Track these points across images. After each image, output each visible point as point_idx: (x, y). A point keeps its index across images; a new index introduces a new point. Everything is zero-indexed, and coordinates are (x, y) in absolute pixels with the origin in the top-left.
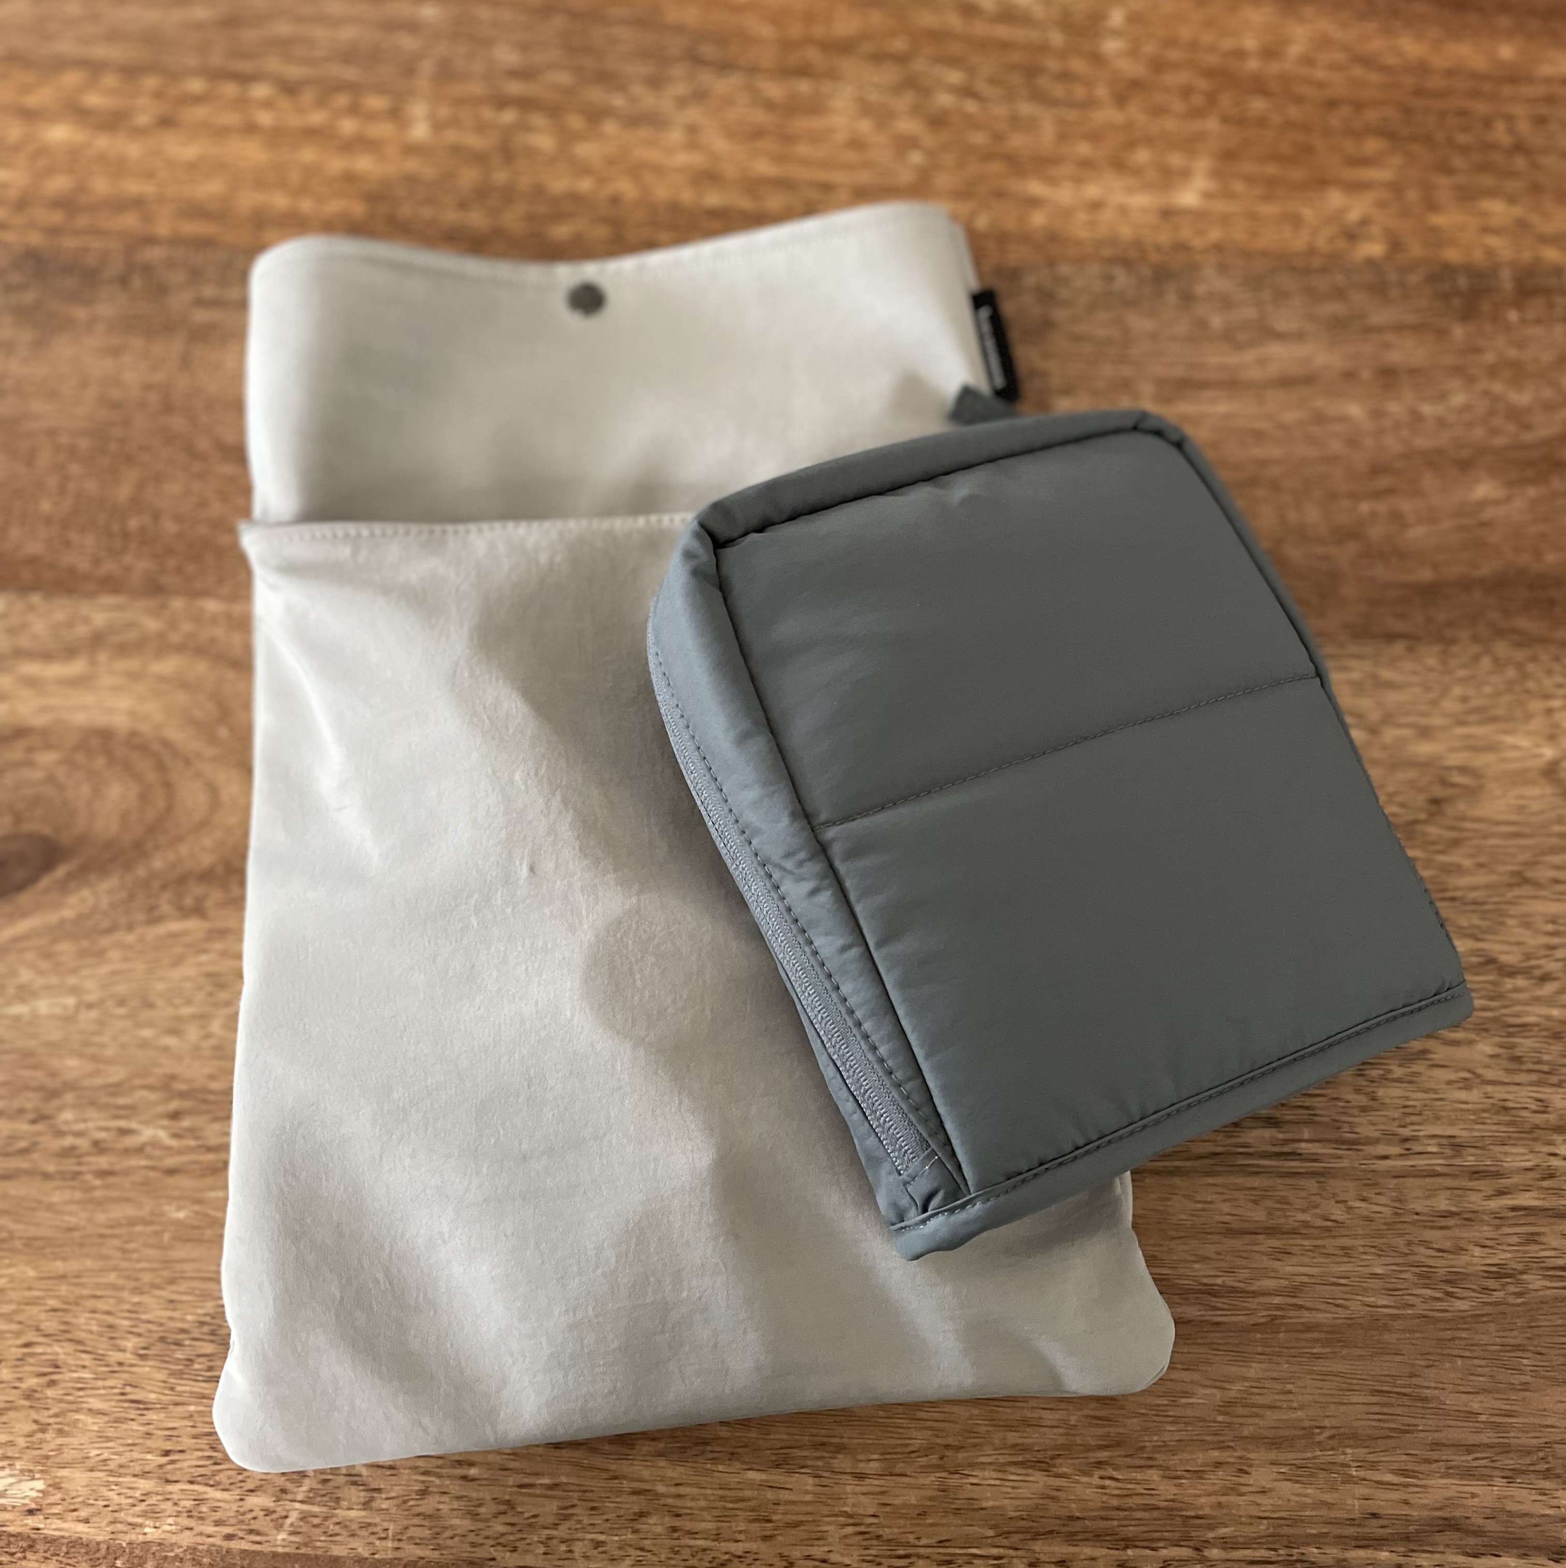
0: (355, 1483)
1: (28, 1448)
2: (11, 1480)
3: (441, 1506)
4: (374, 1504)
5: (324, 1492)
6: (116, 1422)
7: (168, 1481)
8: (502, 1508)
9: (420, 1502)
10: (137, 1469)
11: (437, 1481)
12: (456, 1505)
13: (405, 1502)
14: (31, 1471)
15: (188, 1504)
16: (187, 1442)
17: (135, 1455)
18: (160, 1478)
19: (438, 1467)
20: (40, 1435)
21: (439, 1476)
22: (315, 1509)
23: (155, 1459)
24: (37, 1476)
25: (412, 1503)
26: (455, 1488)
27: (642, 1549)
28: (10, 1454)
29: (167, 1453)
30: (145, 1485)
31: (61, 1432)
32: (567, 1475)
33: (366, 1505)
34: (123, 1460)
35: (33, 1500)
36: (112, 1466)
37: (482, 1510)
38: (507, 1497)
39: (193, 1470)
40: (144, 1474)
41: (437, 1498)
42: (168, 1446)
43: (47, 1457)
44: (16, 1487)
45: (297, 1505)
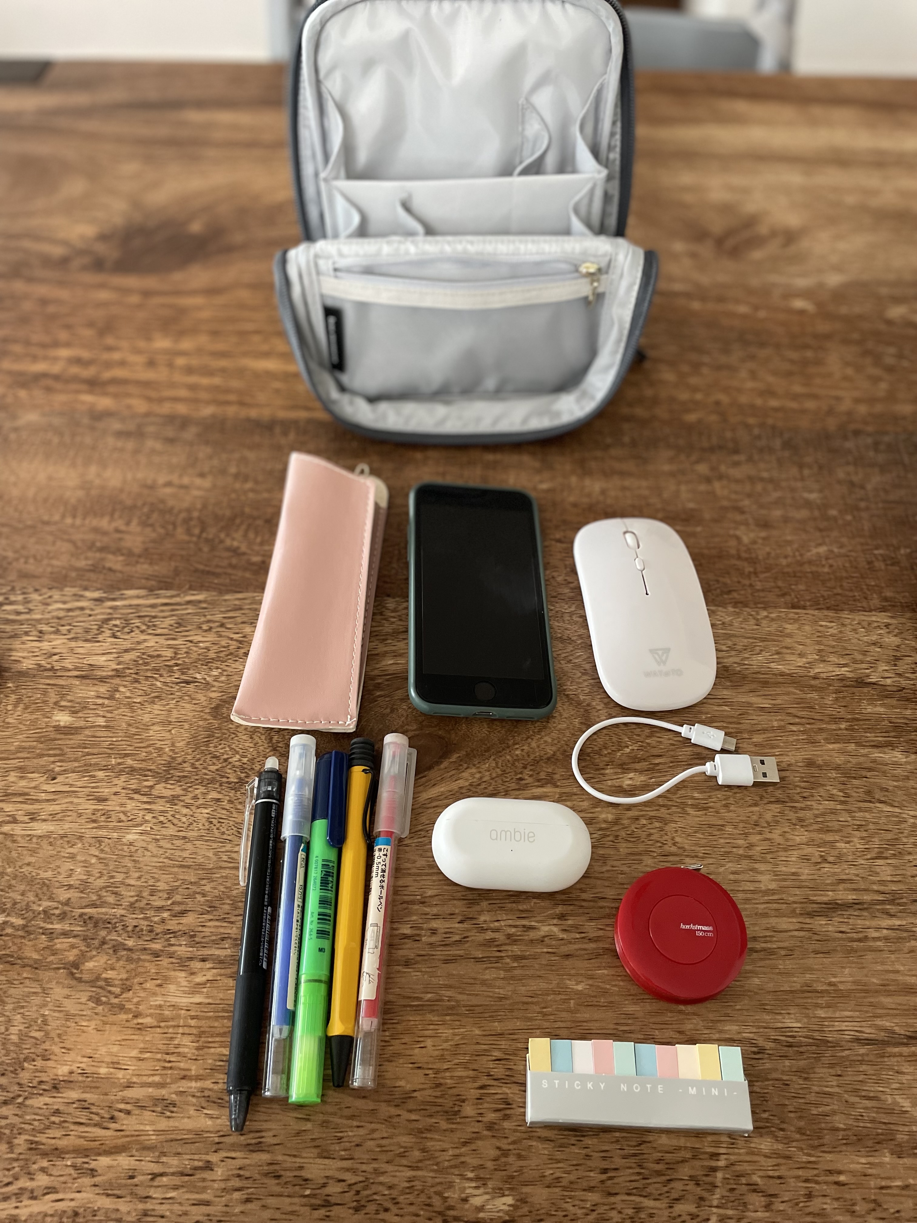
0: (755, 1191)
1: (496, 1170)
2: (487, 1197)
3: (825, 1206)
4: (774, 1207)
5: (732, 1199)
6: (561, 1147)
7: (610, 1194)
8: (872, 1206)
9: (808, 1204)
10: (585, 1184)
11: (817, 1187)
12: (836, 1205)
13: (797, 1204)
14: (501, 1189)
15: (630, 1212)
16: (618, 1162)
17: (581, 1173)
18: (603, 1191)
19: (815, 1176)
20: (503, 1160)
21: (817, 1183)
22: (730, 1212)
23: (596, 1177)
24: (507, 1193)
25: (801, 1205)
26: (832, 1190)
28: (482, 1176)
29: (605, 1171)
30: (594, 1197)
31: (520, 1157)
32: (913, 1178)
33: (768, 1207)
34: (572, 1177)
35: (507, 1213)
36: (564, 1182)
37: (857, 1208)
38: (873, 1197)
39: (628, 1184)
40: (591, 1189)
41: (821, 1199)
42: (605, 1165)
43: (513, 1177)
44: (491, 1202)
45: (715, 1210)
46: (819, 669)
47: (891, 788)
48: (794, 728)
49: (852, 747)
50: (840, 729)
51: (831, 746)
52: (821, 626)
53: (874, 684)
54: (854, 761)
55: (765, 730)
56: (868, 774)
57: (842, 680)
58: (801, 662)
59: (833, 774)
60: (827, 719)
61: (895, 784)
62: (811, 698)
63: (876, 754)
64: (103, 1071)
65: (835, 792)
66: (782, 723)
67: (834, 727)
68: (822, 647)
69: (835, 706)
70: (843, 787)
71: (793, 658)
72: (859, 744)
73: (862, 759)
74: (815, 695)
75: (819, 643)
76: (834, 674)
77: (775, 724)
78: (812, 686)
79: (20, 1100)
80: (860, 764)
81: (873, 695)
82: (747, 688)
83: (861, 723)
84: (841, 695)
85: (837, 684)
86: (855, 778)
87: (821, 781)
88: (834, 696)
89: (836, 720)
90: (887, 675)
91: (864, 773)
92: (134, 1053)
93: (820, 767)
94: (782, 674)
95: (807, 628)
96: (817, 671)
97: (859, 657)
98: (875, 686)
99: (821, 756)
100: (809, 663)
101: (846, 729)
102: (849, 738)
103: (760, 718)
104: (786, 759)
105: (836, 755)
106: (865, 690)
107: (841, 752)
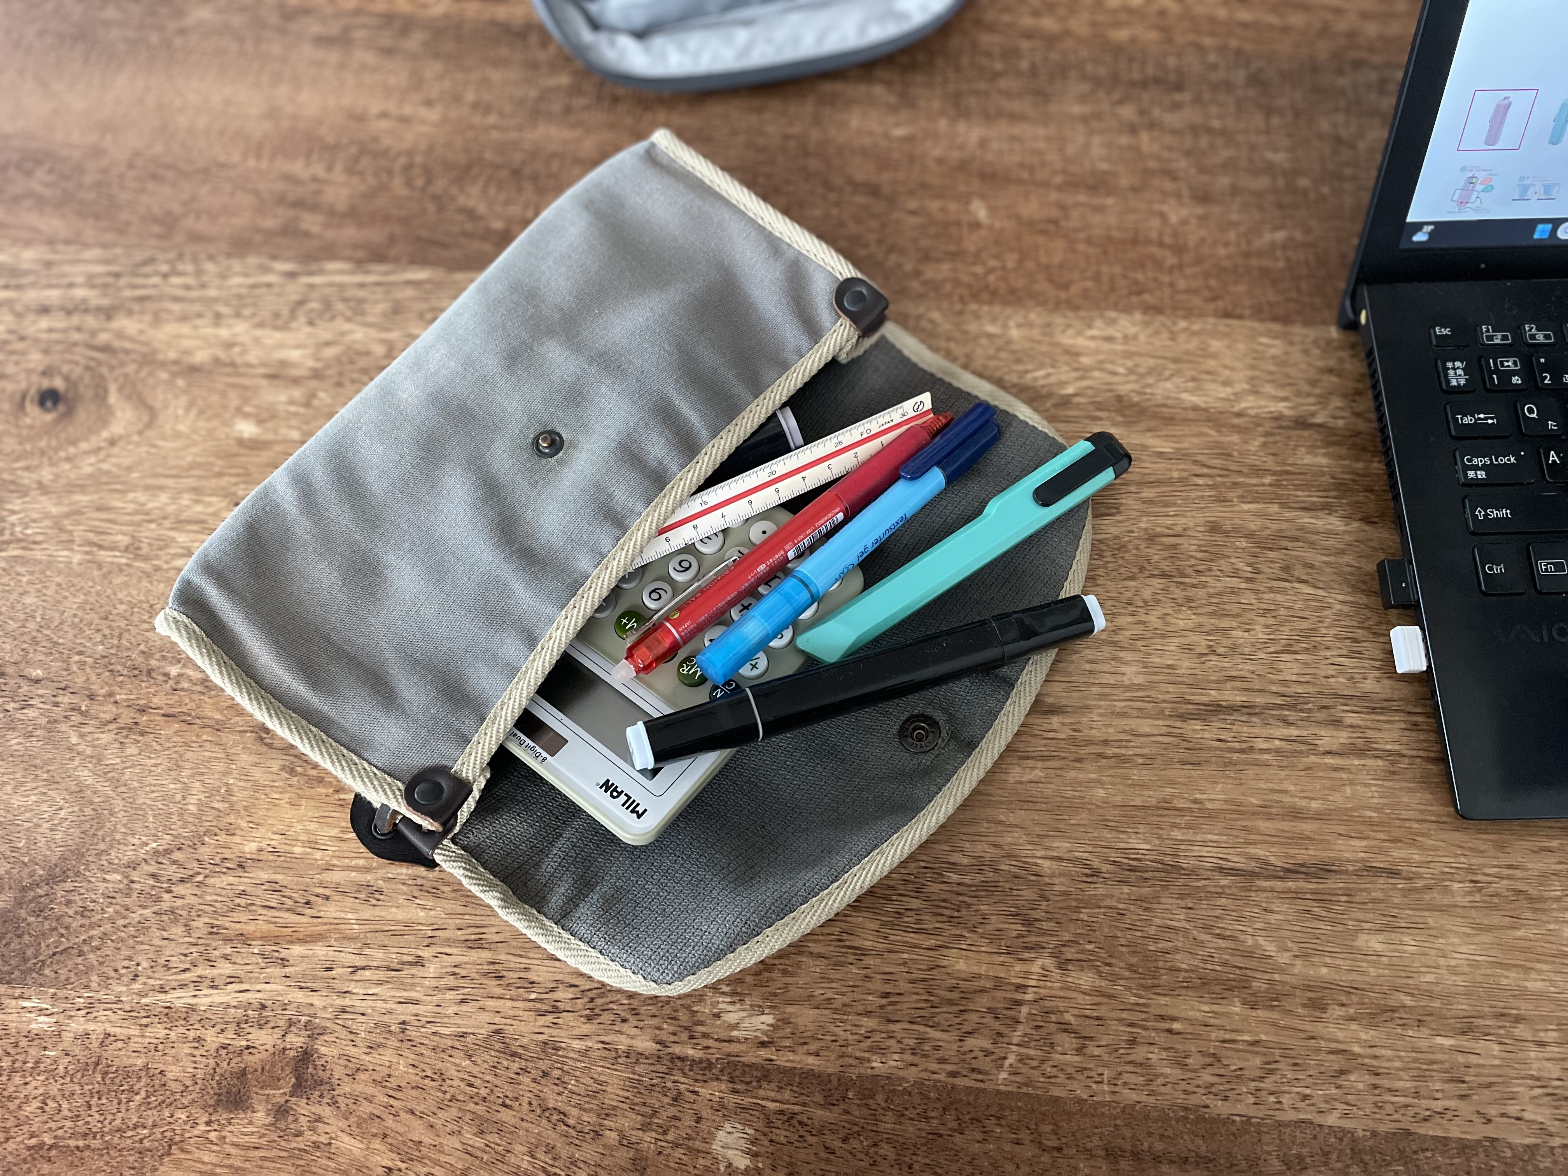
0: (1065, 1031)
1: (755, 985)
2: (744, 1014)
3: (1150, 1056)
4: (1087, 1051)
5: (1038, 1038)
6: (836, 965)
7: (890, 1021)
8: (1209, 1060)
9: (1129, 1051)
10: (860, 1008)
11: (1144, 1033)
12: (1164, 1055)
13: (1116, 1050)
14: (760, 1006)
15: (912, 1042)
16: (903, 986)
17: (856, 996)
18: (881, 1017)
19: (1143, 1020)
20: (766, 975)
21: (1145, 1028)
22: (1032, 1052)
23: (874, 1001)
24: (767, 1011)
25: (1122, 1051)
26: (1161, 1039)
27: (1347, 1104)
28: (739, 990)
29: (886, 995)
30: (869, 1023)
31: (785, 972)
32: (1265, 1033)
33: (1079, 1051)
34: (846, 999)
35: (765, 1033)
36: (837, 1004)
37: (1189, 1061)
38: (1212, 1051)
39: (913, 1012)
40: (867, 1014)
41: (1146, 1048)
42: (888, 988)
43: (775, 995)
44: (747, 1020)
45: (1014, 1048)
46: (1246, 403)
47: (1317, 564)
48: (1200, 481)
49: (1275, 508)
50: (1263, 485)
51: (1246, 507)
52: (1261, 344)
53: (1320, 425)
54: (1274, 526)
55: (1160, 483)
56: (1290, 545)
57: (1276, 419)
58: (1225, 392)
59: (1243, 543)
60: (1245, 470)
61: (1325, 559)
62: (1229, 442)
63: (1306, 519)
64: (298, 850)
65: (1241, 565)
66: (1185, 474)
67: (1254, 481)
68: (1256, 373)
69: (1261, 454)
70: (1252, 560)
71: (1213, 386)
72: (1284, 505)
73: (1284, 526)
74: (1235, 438)
75: (1253, 367)
76: (1266, 410)
77: (1176, 475)
78: (1233, 426)
79: (200, 878)
80: (1281, 531)
81: (1316, 440)
82: (1143, 425)
83: (1293, 477)
84: (1271, 439)
85: (1268, 425)
86: (1271, 549)
87: (1226, 551)
88: (1262, 439)
89: (1257, 471)
90: (1339, 413)
91: (1284, 543)
92: (334, 832)
93: (1226, 533)
94: (1195, 408)
95: (1241, 346)
96: (1244, 405)
97: (1305, 388)
98: (1321, 429)
99: (1231, 519)
100: (1235, 394)
101: (1270, 485)
102: (1273, 496)
103: (1154, 466)
104: (1183, 521)
105: (1250, 518)
106: (1306, 433)
107: (1258, 514)
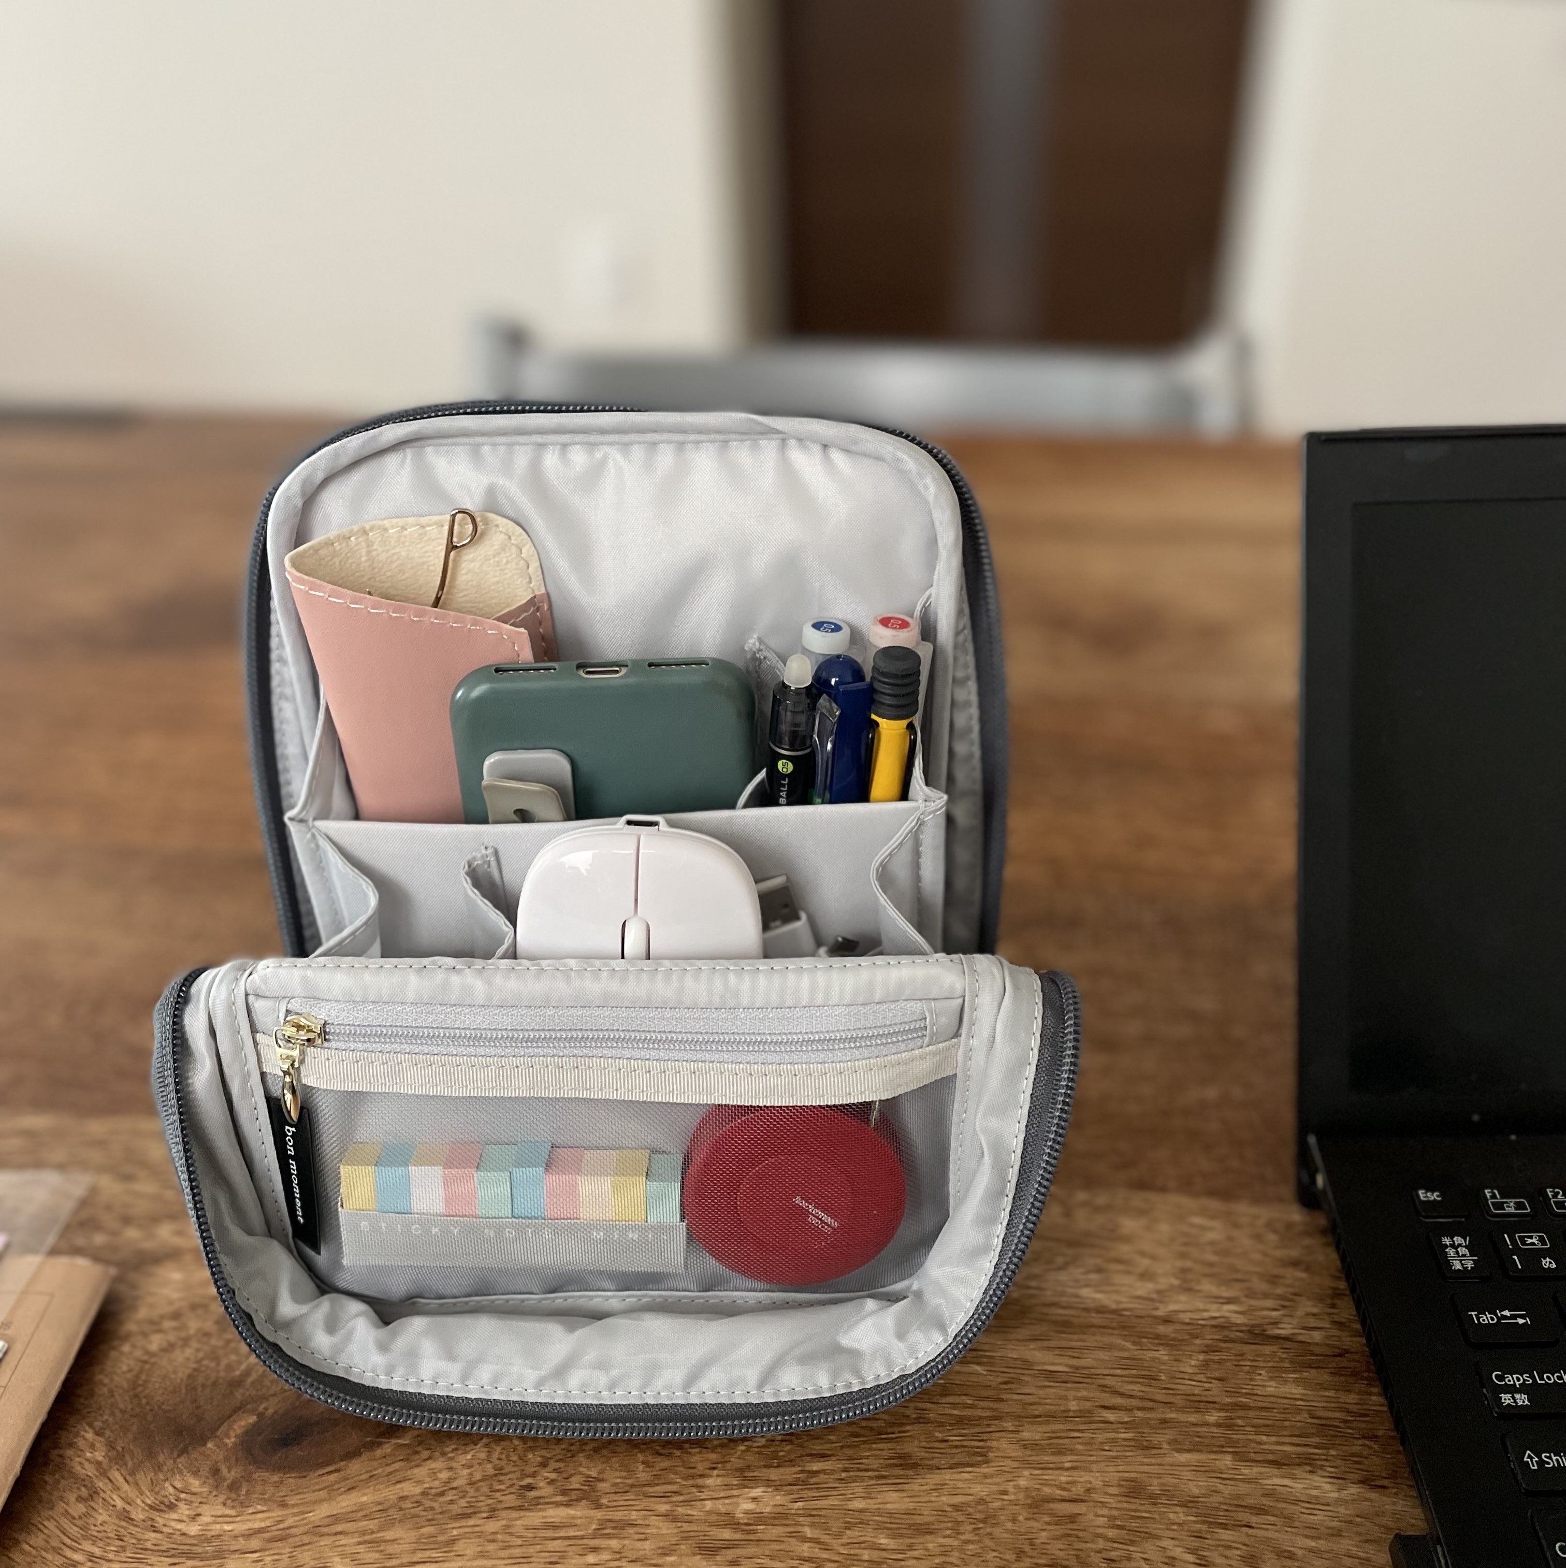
46: (1179, 1304)
47: (1300, 1553)
48: (1110, 1416)
49: (1227, 1461)
50: (1207, 1424)
51: (1183, 1458)
52: (1192, 1225)
53: (1286, 1339)
54: (1227, 1490)
55: (1050, 1417)
56: (1254, 1519)
57: (1221, 1327)
58: (1144, 1288)
59: (1179, 1515)
60: (1179, 1401)
61: (1312, 1544)
62: (1153, 1359)
63: (1276, 1480)
65: (1178, 1552)
66: (1088, 1405)
67: (1193, 1418)
68: (1188, 1264)
69: (1201, 1377)
70: (1196, 1543)
71: (1128, 1280)
72: (1241, 1457)
73: (1243, 1488)
74: (1162, 1354)
75: (1183, 1256)
76: (1206, 1315)
77: (1073, 1406)
78: (1158, 1337)
80: (1238, 1497)
81: (1282, 1360)
82: (1024, 1333)
83: (1251, 1414)
84: (1216, 1357)
85: (1210, 1336)
86: (1224, 1526)
87: (1153, 1528)
88: (1201, 1357)
89: (1198, 1404)
90: (1313, 1322)
91: (1245, 1517)
93: (1153, 1499)
94: (1101, 1310)
95: (1165, 1228)
96: (1172, 1307)
97: (1261, 1286)
98: (1288, 1345)
99: (1159, 1476)
100: (1159, 1292)
101: (1218, 1425)
102: (1222, 1441)
103: (1042, 1392)
104: (1084, 1477)
105: (1189, 1476)
106: (1267, 1349)
107: (1203, 1470)
